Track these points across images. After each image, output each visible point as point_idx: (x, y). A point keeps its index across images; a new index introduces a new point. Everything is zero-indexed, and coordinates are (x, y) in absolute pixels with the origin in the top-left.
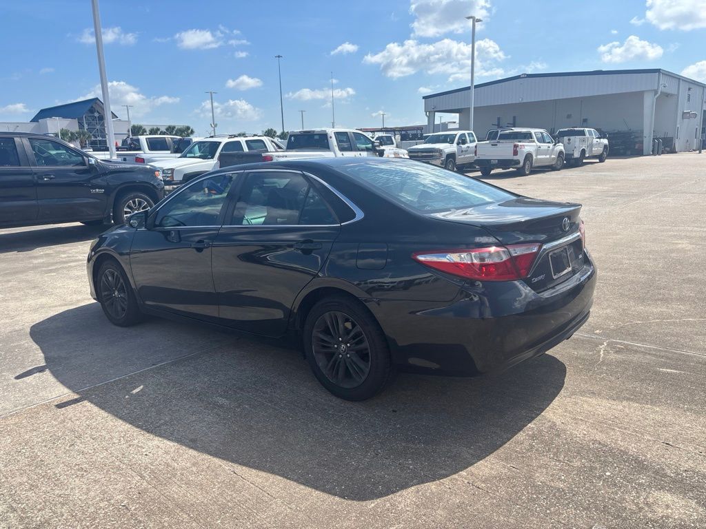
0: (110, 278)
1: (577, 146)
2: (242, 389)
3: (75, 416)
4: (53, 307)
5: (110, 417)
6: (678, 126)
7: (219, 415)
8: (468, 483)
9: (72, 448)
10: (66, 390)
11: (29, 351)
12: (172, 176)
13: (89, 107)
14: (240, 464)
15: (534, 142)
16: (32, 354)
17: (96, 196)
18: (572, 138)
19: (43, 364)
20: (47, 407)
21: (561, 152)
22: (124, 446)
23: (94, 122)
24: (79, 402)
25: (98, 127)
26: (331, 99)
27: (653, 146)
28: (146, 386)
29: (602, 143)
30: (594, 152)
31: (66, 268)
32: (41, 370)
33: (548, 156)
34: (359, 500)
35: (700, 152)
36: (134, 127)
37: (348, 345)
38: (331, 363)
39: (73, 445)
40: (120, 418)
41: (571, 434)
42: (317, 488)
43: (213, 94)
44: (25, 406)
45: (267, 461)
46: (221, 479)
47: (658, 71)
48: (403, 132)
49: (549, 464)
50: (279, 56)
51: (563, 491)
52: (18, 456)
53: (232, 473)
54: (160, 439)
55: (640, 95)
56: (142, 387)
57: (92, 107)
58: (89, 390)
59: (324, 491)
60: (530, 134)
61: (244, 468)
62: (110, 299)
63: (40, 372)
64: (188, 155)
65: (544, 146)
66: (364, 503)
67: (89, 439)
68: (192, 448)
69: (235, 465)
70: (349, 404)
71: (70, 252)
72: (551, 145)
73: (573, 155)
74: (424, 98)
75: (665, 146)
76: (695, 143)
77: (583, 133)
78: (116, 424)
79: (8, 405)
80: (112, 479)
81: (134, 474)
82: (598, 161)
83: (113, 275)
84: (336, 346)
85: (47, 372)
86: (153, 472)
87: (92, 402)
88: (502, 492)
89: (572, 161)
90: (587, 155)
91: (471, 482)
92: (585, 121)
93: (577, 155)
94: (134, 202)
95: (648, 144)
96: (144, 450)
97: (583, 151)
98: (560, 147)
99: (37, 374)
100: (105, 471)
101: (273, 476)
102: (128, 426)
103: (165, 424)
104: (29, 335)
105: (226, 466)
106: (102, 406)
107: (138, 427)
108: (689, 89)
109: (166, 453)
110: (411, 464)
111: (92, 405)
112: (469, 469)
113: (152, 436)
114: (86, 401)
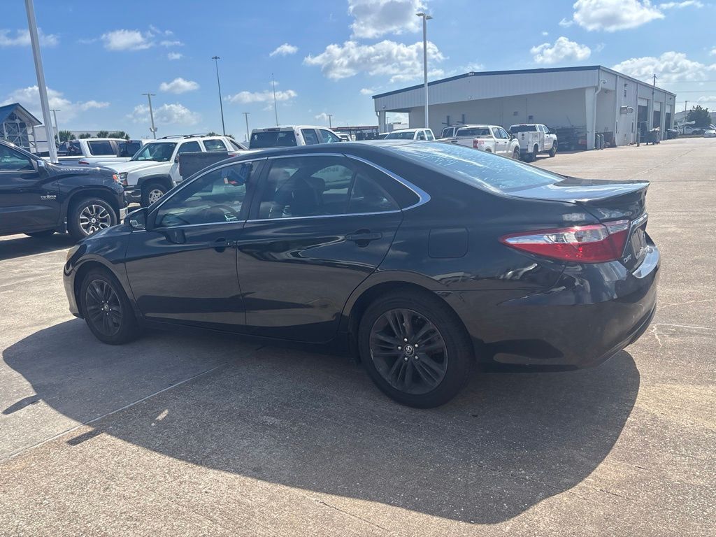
0: (97, 290)
1: (530, 141)
2: (288, 405)
3: (97, 453)
4: (21, 328)
5: (142, 451)
6: (617, 121)
7: (275, 437)
8: (601, 490)
9: (107, 492)
10: (74, 423)
11: (10, 380)
12: (126, 181)
13: (9, 113)
14: (327, 493)
15: (492, 137)
16: (14, 383)
17: (48, 202)
18: (525, 133)
19: (32, 394)
20: (57, 444)
21: (517, 148)
22: (174, 484)
23: (15, 130)
24: (95, 435)
25: (20, 135)
26: (274, 102)
27: (596, 139)
28: (171, 411)
29: (551, 138)
30: (545, 147)
31: (22, 284)
32: (33, 401)
33: (505, 152)
34: (489, 523)
35: (638, 146)
36: (61, 133)
37: (416, 345)
38: (394, 368)
39: (108, 488)
40: (155, 450)
41: (678, 425)
42: (432, 514)
43: (151, 97)
44: (28, 446)
45: (357, 486)
46: (311, 513)
47: (598, 68)
48: (358, 132)
49: (674, 459)
50: (216, 58)
51: (707, 488)
52: (40, 509)
53: (322, 504)
54: (216, 472)
55: (582, 91)
56: (166, 412)
57: (13, 113)
58: (103, 419)
59: (442, 515)
60: (488, 130)
61: (334, 497)
62: (98, 313)
63: (32, 403)
64: (139, 159)
65: (501, 141)
66: (498, 526)
67: (125, 479)
68: (259, 479)
69: (322, 495)
70: (419, 413)
71: (23, 266)
72: (508, 141)
73: (527, 150)
74: (374, 97)
75: (606, 140)
76: (632, 137)
77: (534, 129)
78: (152, 458)
79: (7, 447)
80: (175, 527)
81: (201, 518)
82: (548, 156)
83: (101, 286)
84: (400, 348)
85: (41, 402)
86: (223, 512)
87: (112, 435)
88: (643, 497)
89: (527, 157)
90: (540, 150)
91: (604, 488)
92: (531, 118)
93: (531, 150)
94: (91, 209)
95: (591, 139)
96: (201, 487)
97: (536, 145)
98: (516, 143)
99: (30, 407)
100: (162, 517)
101: (373, 503)
102: (168, 459)
103: (213, 452)
104: (4, 362)
105: (312, 497)
106: (127, 438)
107: (181, 459)
108: (625, 85)
109: (230, 487)
110: (525, 475)
111: (113, 438)
112: (592, 474)
113: (203, 469)
114: (104, 434)
